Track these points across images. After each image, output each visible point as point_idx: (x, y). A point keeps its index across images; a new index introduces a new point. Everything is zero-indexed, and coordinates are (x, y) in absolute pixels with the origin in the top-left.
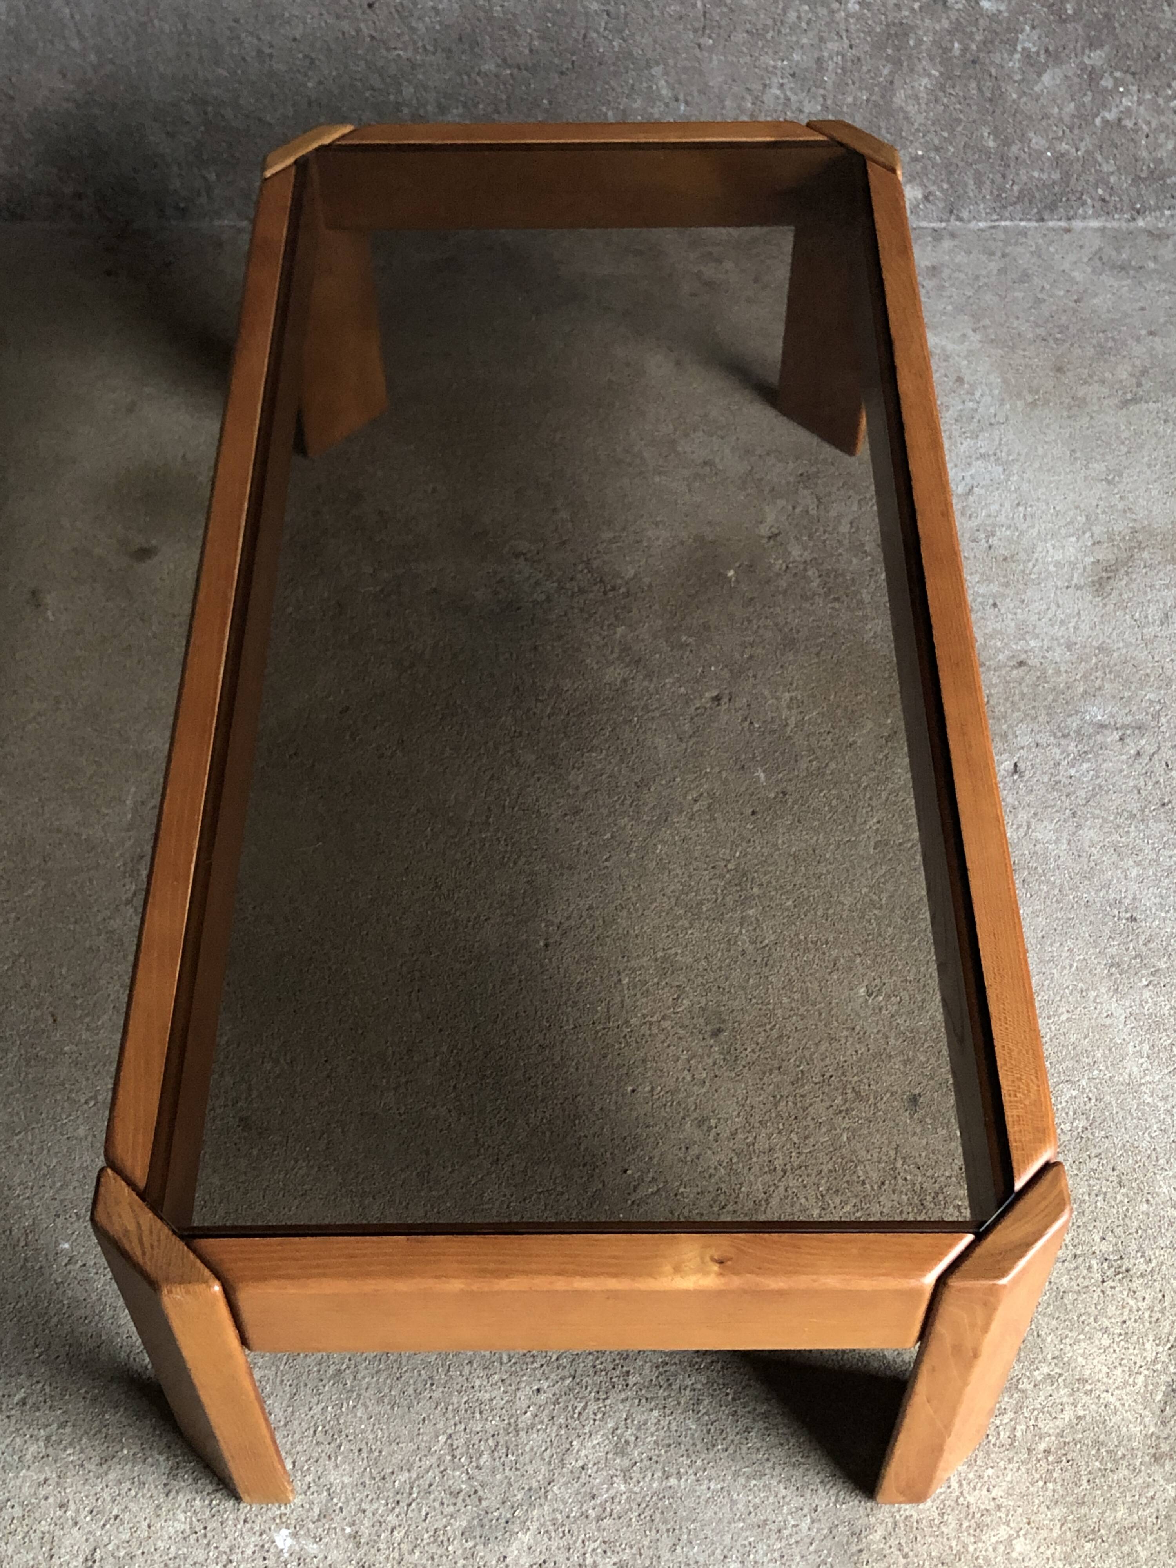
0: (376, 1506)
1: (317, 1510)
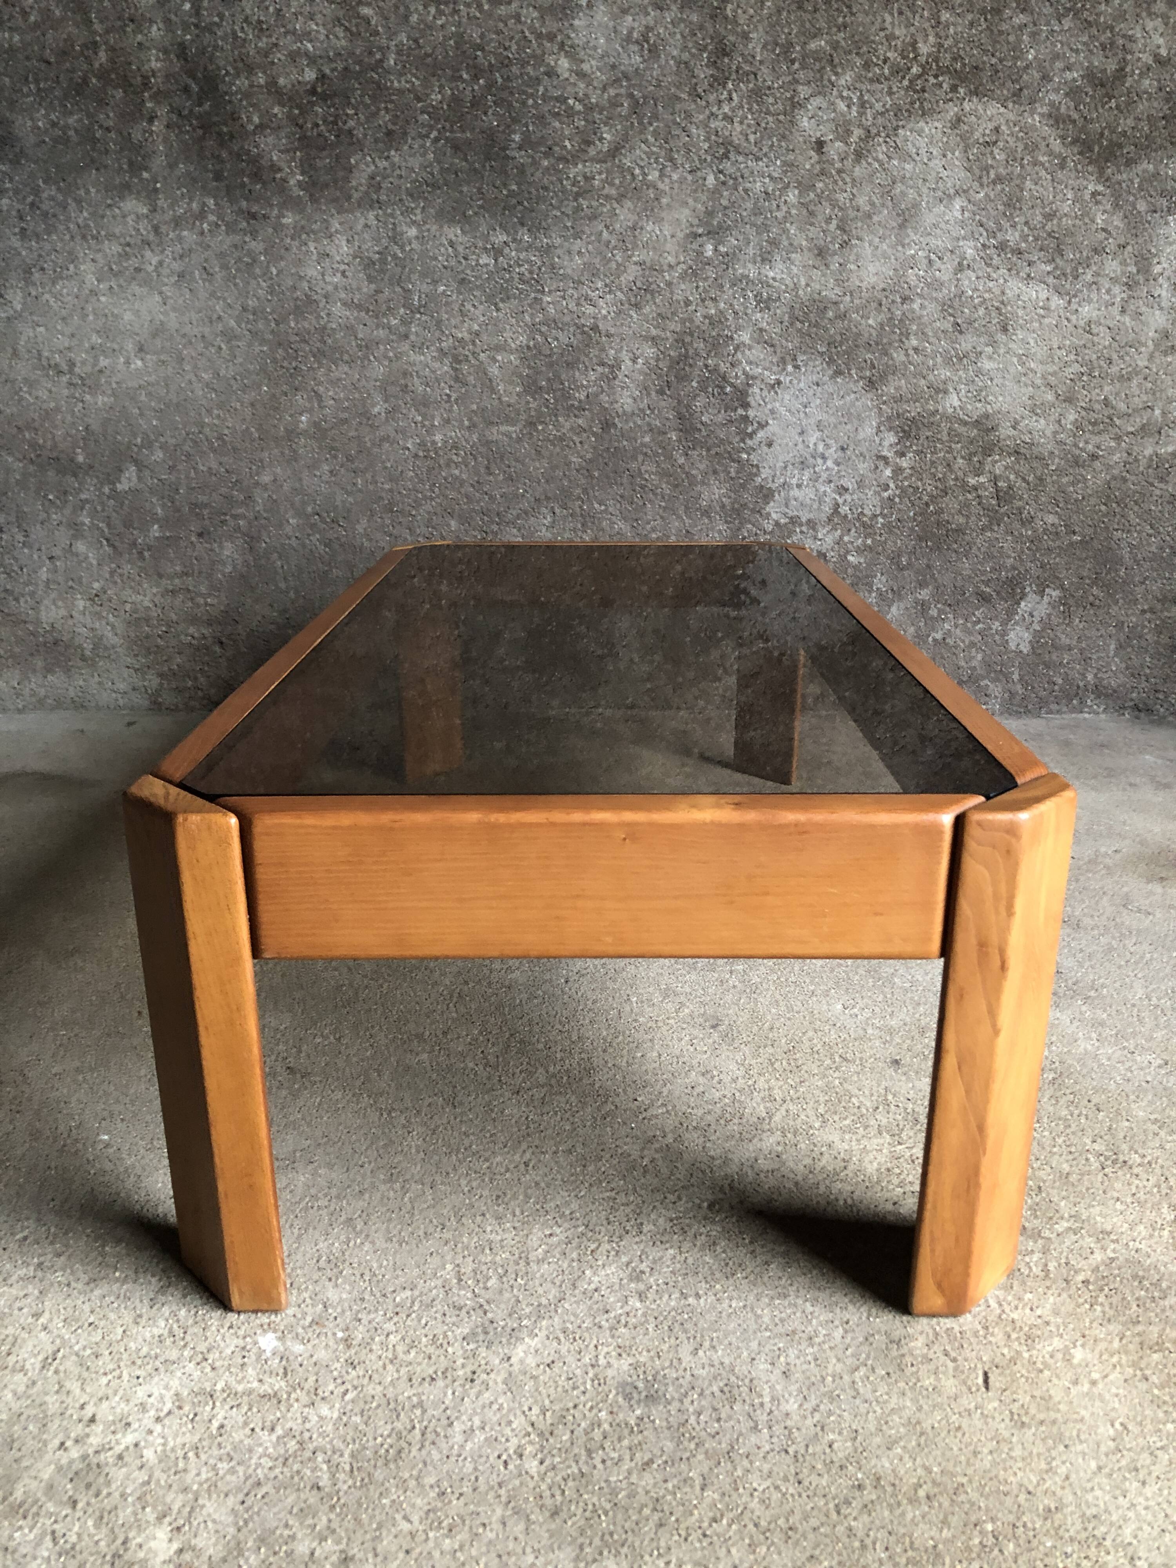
0: (372, 1316)
1: (309, 1319)
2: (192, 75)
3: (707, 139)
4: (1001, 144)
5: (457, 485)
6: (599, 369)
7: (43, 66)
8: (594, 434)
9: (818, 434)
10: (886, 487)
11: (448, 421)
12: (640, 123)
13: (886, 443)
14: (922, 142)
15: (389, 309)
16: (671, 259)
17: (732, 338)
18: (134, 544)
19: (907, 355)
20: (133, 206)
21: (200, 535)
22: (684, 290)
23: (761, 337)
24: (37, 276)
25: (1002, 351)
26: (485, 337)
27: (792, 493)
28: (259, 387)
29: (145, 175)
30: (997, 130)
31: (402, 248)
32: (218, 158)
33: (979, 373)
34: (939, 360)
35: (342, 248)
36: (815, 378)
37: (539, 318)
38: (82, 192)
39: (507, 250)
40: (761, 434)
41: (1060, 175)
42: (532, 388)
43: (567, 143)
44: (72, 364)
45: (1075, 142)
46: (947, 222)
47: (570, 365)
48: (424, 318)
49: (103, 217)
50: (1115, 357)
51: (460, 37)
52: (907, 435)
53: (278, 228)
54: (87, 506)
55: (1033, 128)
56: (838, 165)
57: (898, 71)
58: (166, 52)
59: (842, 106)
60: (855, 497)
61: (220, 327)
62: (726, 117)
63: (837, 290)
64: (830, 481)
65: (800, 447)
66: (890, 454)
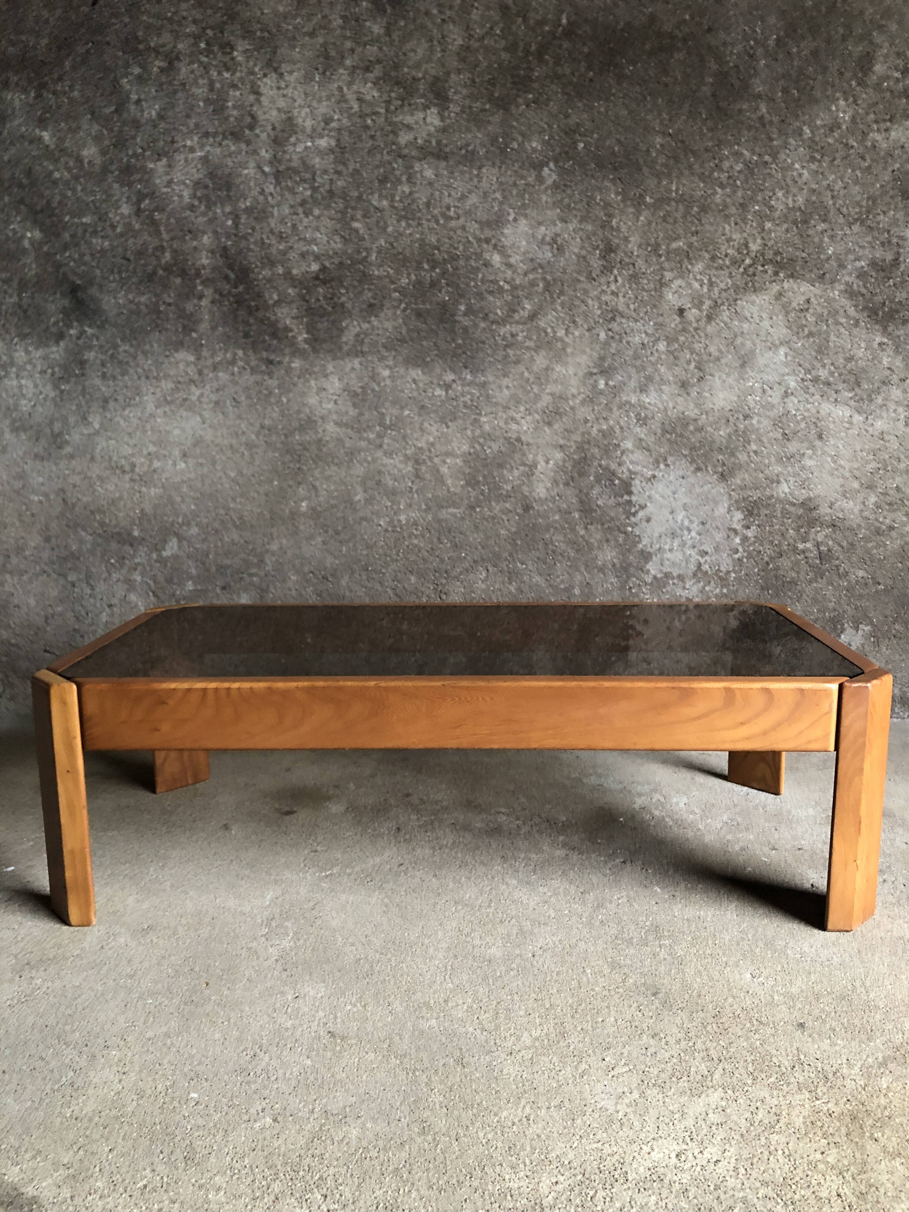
2: (231, 267)
3: (600, 308)
4: (811, 311)
5: (417, 551)
6: (522, 468)
7: (125, 262)
8: (518, 514)
9: (684, 513)
10: (737, 551)
11: (410, 506)
12: (552, 297)
14: (755, 310)
15: (368, 427)
16: (574, 391)
17: (619, 445)
18: (174, 595)
19: (749, 456)
20: (185, 356)
21: (224, 588)
22: (583, 412)
23: (640, 444)
24: (111, 405)
25: (819, 453)
26: (438, 446)
27: (665, 555)
28: (271, 481)
29: (194, 335)
30: (808, 301)
31: (378, 384)
32: (247, 323)
33: (803, 468)
34: (773, 459)
35: (334, 384)
36: (681, 473)
37: (478, 432)
38: (147, 347)
39: (454, 386)
40: (641, 514)
41: (855, 331)
42: (472, 482)
43: (499, 311)
44: (133, 466)
45: (865, 308)
46: (775, 363)
47: (501, 466)
48: (394, 433)
49: (162, 363)
50: (902, 457)
51: (422, 243)
52: (751, 513)
53: (289, 370)
54: (139, 568)
55: (834, 300)
56: (695, 325)
57: (735, 262)
58: (213, 252)
59: (696, 285)
60: (713, 558)
61: (243, 439)
62: (613, 293)
63: (696, 411)
64: (694, 547)
65: (671, 522)
66: (738, 527)
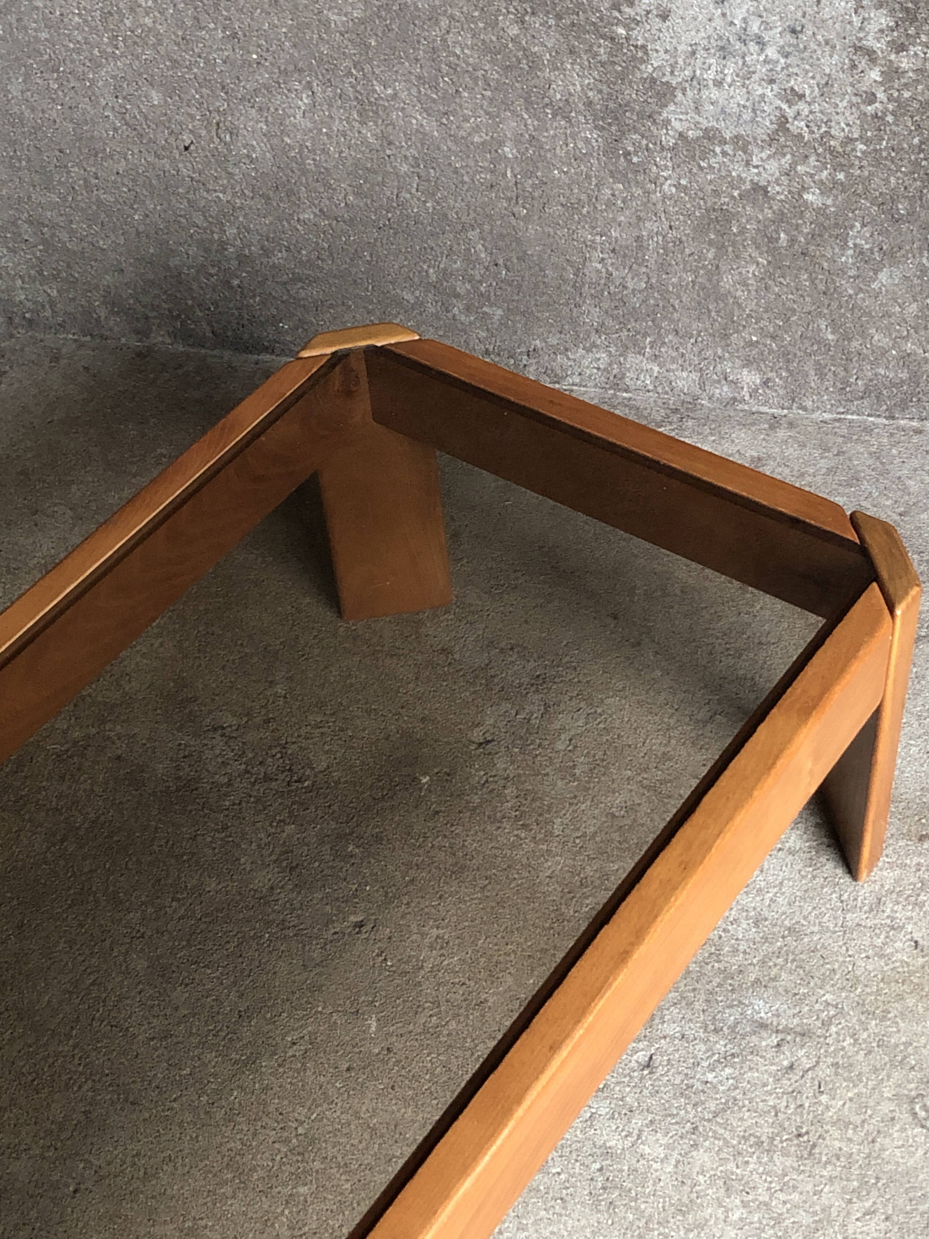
5: (152, 40)
10: (871, 98)
13: (873, 27)
27: (705, 93)
60: (816, 107)
64: (772, 81)
65: (718, 22)
66: (879, 46)
